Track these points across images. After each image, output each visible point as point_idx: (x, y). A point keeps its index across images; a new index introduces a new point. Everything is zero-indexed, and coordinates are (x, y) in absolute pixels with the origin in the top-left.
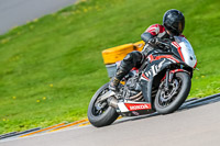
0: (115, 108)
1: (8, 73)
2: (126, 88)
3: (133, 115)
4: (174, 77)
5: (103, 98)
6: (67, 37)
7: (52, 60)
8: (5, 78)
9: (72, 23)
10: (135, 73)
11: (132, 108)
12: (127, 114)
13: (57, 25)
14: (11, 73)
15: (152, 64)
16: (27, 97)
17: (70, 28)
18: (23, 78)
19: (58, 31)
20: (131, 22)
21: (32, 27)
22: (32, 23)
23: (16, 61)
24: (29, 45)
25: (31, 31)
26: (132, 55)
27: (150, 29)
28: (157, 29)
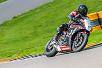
0: (56, 49)
1: (39, 26)
2: (60, 40)
3: (63, 52)
4: (81, 35)
5: (51, 44)
6: (67, 9)
7: (59, 20)
8: (37, 28)
9: (69, 3)
10: (65, 33)
11: (63, 49)
12: (61, 52)
13: (62, 4)
14: (40, 26)
15: (71, 29)
16: (47, 37)
17: (68, 5)
18: (46, 28)
19: (62, 7)
20: (96, 2)
21: (50, 4)
22: (50, 3)
23: (43, 20)
24: (49, 13)
25: (49, 6)
26: (63, 25)
27: (71, 13)
28: (75, 13)
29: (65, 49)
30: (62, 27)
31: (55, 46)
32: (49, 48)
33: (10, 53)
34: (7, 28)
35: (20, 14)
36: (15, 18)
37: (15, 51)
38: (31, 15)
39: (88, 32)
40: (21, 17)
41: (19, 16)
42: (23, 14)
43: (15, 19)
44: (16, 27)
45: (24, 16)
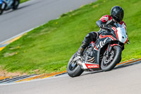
2: (86, 54)
3: (90, 71)
12: (87, 70)
15: (100, 40)
26: (90, 34)
27: (102, 18)
28: (106, 18)
29: (92, 67)
30: (89, 37)
31: (79, 62)
32: (73, 65)
33: (57, 64)
34: (52, 29)
35: (71, 11)
36: (64, 15)
37: (64, 61)
38: (87, 12)
39: (122, 44)
40: (73, 14)
41: (70, 13)
42: (75, 11)
43: (64, 17)
44: (65, 28)
45: (76, 13)
